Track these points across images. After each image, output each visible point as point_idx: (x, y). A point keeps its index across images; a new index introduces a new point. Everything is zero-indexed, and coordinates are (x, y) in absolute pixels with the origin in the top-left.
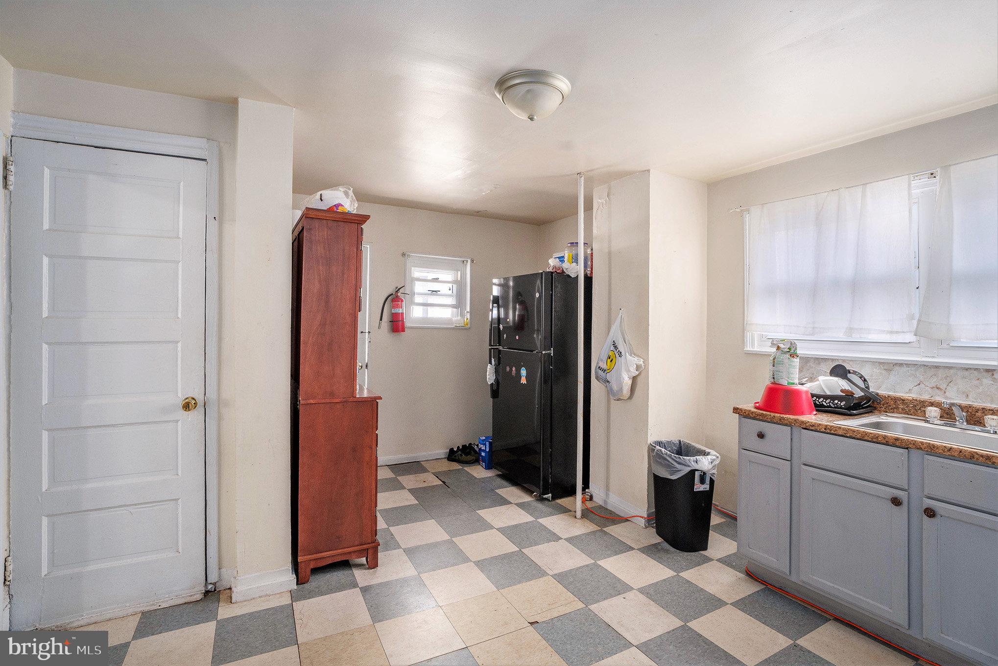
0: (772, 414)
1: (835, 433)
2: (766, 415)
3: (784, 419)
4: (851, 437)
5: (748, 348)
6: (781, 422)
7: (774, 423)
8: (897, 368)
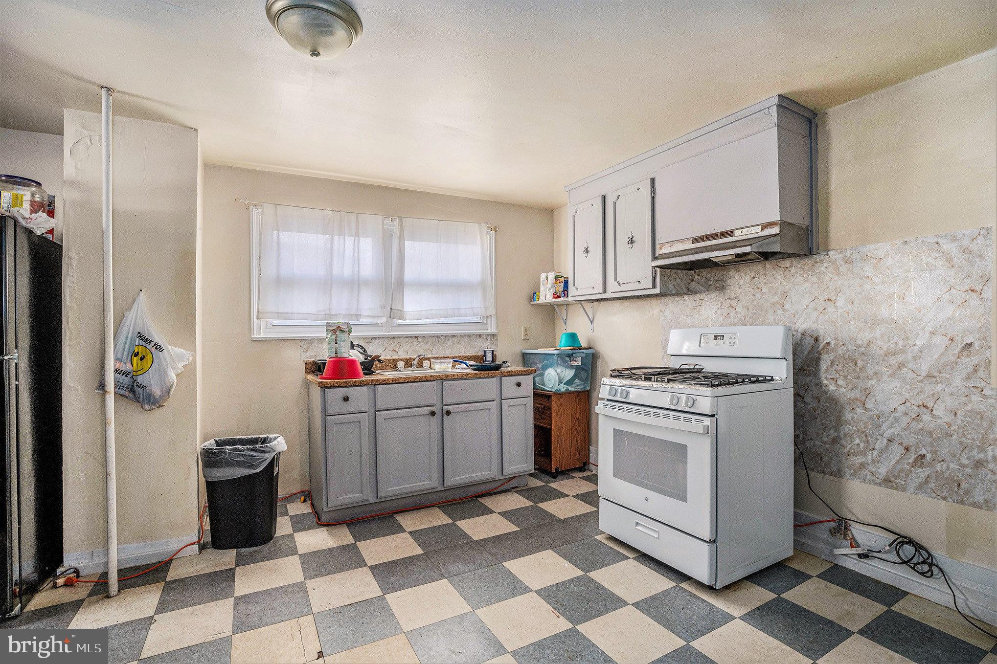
0: (354, 380)
1: (399, 382)
2: (349, 382)
3: (363, 381)
4: (408, 382)
5: (256, 336)
6: (362, 384)
7: (356, 386)
8: (374, 340)
